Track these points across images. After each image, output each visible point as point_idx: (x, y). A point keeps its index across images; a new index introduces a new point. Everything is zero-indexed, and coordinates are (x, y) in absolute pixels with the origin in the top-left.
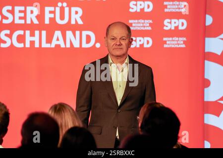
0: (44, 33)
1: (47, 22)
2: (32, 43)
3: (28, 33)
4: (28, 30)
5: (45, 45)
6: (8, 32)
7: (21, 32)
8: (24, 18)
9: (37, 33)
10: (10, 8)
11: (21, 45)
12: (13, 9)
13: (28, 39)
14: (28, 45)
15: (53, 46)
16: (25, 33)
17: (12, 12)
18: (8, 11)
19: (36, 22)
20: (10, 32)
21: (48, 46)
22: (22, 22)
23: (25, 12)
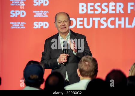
0: (127, 19)
1: (129, 12)
2: (120, 25)
3: (117, 19)
4: (117, 17)
5: (127, 26)
6: (105, 19)
7: (113, 19)
8: (115, 10)
9: (123, 19)
10: (106, 4)
11: (113, 27)
12: (108, 5)
13: (117, 22)
14: (117, 26)
15: (133, 26)
16: (115, 19)
17: (108, 6)
18: (105, 6)
19: (122, 12)
20: (106, 19)
21: (130, 26)
22: (114, 12)
23: (115, 6)
